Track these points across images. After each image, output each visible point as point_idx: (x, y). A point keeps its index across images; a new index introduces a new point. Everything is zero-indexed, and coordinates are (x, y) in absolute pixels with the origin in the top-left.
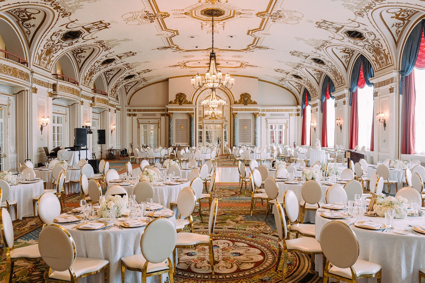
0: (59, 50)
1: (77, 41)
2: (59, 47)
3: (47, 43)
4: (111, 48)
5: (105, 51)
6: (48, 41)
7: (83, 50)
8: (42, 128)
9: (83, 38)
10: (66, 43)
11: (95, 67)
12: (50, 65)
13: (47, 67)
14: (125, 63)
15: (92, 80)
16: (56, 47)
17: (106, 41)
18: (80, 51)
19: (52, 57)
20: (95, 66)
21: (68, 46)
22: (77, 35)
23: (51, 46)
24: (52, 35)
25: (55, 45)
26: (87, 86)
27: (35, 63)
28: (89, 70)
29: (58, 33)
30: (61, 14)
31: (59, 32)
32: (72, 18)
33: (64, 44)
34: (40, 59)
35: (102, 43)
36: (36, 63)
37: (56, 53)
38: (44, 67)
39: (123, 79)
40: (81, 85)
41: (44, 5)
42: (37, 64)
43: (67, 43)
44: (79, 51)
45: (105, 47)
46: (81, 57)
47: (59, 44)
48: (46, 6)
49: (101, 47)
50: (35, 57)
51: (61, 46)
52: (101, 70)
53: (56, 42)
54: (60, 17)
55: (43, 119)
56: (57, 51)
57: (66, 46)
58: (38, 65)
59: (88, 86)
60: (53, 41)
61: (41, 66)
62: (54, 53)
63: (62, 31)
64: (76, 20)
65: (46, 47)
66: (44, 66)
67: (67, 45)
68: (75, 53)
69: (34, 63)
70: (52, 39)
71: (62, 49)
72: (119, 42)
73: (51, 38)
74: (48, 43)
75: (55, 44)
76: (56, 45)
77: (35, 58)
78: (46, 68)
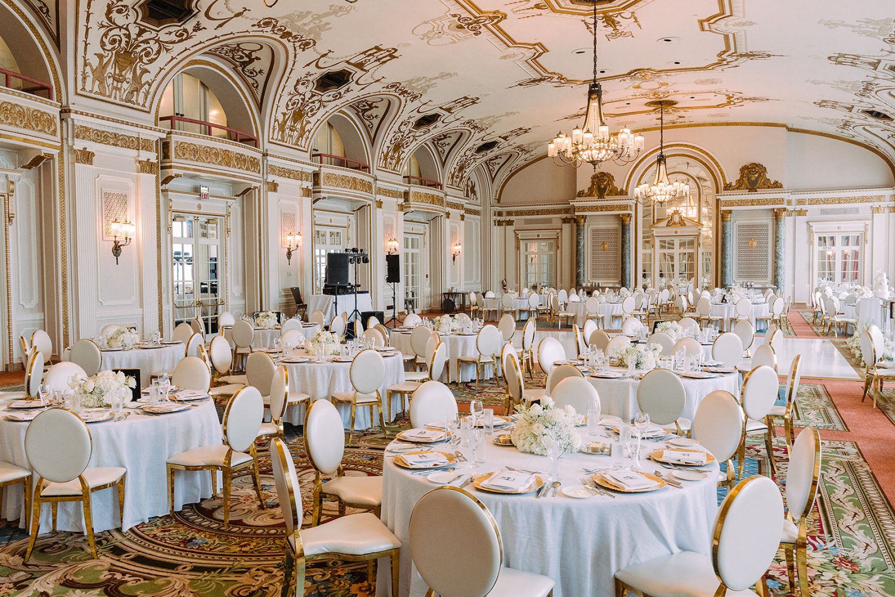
0: (319, 109)
1: (348, 89)
2: (317, 104)
3: (290, 100)
4: (421, 95)
5: (412, 101)
6: (291, 96)
7: (372, 104)
8: (289, 254)
9: (357, 83)
10: (328, 94)
11: (402, 134)
12: (304, 139)
13: (299, 143)
14: (466, 119)
15: (403, 159)
16: (311, 105)
17: (405, 82)
18: (367, 107)
19: (306, 125)
20: (401, 132)
21: (334, 100)
22: (344, 79)
23: (300, 103)
24: (297, 85)
25: (308, 101)
26: (392, 171)
27: (273, 138)
28: (391, 141)
29: (306, 79)
30: (297, 44)
31: (306, 77)
32: (321, 48)
33: (325, 98)
34: (282, 128)
35: (398, 87)
36: (275, 137)
37: (313, 115)
38: (292, 144)
39: (473, 151)
40: (377, 169)
41: (261, 34)
42: (276, 140)
43: (330, 95)
44: (364, 106)
45: (409, 94)
46: (372, 118)
47: (314, 99)
48: (265, 34)
49: (400, 95)
50: (272, 127)
51: (320, 101)
52: (417, 138)
53: (308, 95)
54: (299, 51)
55: (289, 238)
56: (314, 112)
57: (330, 101)
58: (279, 140)
59: (394, 172)
60: (301, 94)
61: (286, 142)
62: (309, 115)
63: (312, 75)
64: (330, 51)
65: (290, 107)
66: (292, 141)
67: (331, 98)
68: (360, 110)
69: (271, 137)
70: (298, 92)
71: (324, 107)
72: (432, 82)
73: (295, 89)
74: (293, 99)
75: (307, 99)
76: (310, 101)
77: (271, 130)
78: (298, 145)
